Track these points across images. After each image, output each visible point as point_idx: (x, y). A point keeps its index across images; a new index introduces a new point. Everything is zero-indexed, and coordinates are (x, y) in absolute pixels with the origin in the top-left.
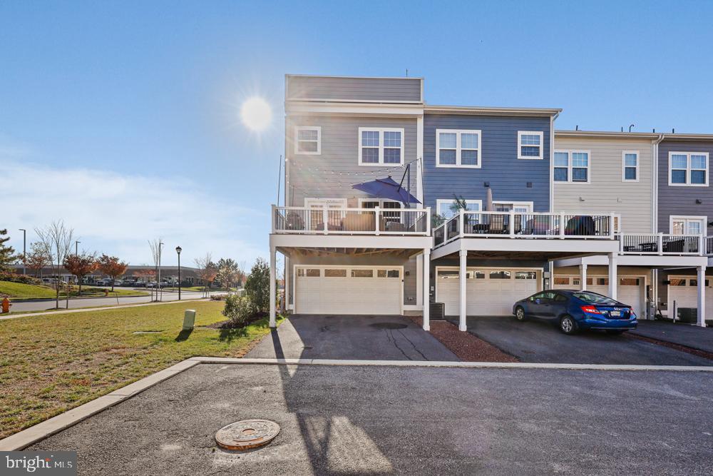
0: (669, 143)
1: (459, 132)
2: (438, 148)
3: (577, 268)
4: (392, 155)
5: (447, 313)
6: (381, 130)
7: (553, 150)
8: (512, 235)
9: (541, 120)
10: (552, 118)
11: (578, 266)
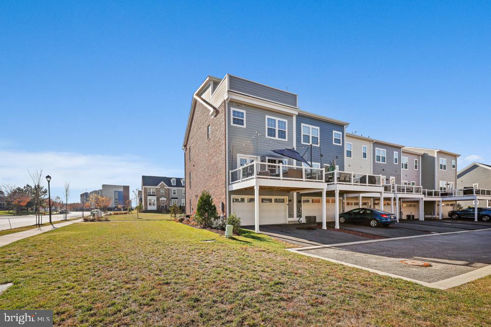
0: (377, 144)
1: (311, 127)
2: (302, 134)
3: (357, 198)
4: (282, 134)
5: (317, 221)
6: (277, 119)
7: (346, 142)
8: (352, 183)
9: (340, 126)
10: (345, 127)
11: (358, 197)
